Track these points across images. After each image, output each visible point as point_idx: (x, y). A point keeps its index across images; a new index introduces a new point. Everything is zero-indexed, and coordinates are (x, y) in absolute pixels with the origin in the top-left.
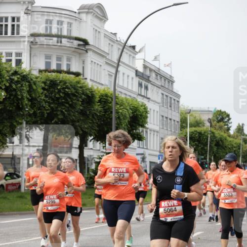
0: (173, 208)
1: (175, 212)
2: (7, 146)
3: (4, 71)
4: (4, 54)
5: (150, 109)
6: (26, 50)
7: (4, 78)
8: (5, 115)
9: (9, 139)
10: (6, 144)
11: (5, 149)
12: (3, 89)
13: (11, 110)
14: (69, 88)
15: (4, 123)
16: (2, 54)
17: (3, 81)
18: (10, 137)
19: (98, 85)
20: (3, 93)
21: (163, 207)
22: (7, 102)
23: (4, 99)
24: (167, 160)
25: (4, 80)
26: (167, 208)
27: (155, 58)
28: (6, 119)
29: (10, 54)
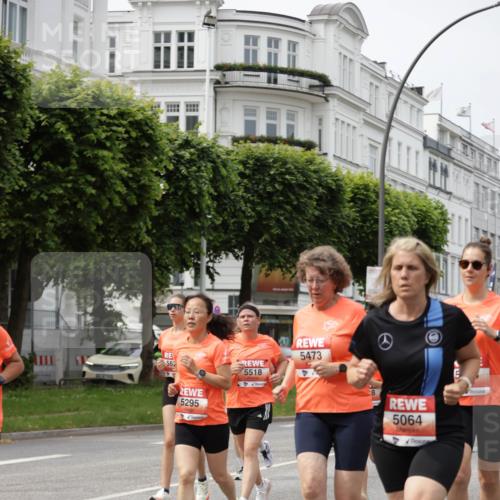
0: (416, 415)
1: (417, 426)
2: (171, 291)
3: (165, 141)
4: (163, 107)
5: (453, 215)
6: (207, 98)
7: (163, 154)
8: (166, 228)
9: (174, 276)
10: (168, 286)
11: (166, 296)
12: (161, 177)
13: (178, 219)
14: (291, 174)
15: (165, 244)
16: (159, 106)
17: (161, 161)
18: (176, 272)
19: (349, 166)
20: (162, 186)
21: (393, 410)
22: (171, 204)
23: (163, 196)
24: (398, 299)
25: (164, 158)
26: (400, 414)
27: (464, 112)
28: (169, 237)
29: (175, 107)
